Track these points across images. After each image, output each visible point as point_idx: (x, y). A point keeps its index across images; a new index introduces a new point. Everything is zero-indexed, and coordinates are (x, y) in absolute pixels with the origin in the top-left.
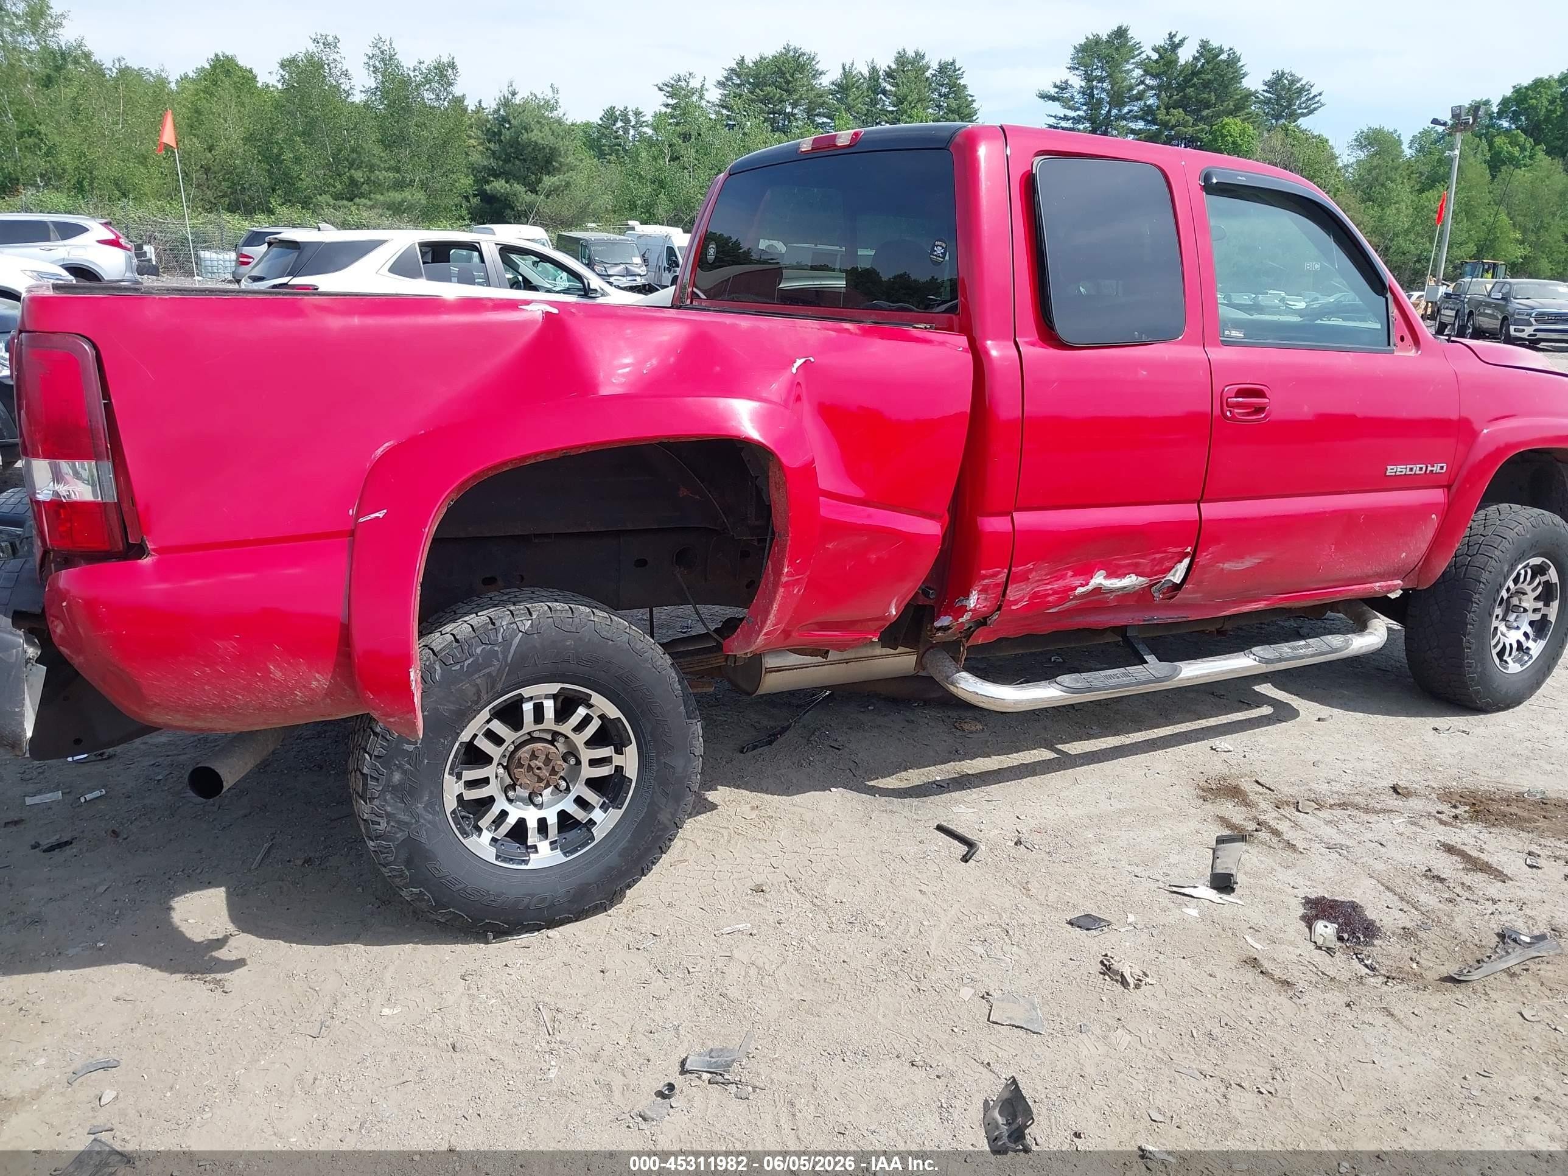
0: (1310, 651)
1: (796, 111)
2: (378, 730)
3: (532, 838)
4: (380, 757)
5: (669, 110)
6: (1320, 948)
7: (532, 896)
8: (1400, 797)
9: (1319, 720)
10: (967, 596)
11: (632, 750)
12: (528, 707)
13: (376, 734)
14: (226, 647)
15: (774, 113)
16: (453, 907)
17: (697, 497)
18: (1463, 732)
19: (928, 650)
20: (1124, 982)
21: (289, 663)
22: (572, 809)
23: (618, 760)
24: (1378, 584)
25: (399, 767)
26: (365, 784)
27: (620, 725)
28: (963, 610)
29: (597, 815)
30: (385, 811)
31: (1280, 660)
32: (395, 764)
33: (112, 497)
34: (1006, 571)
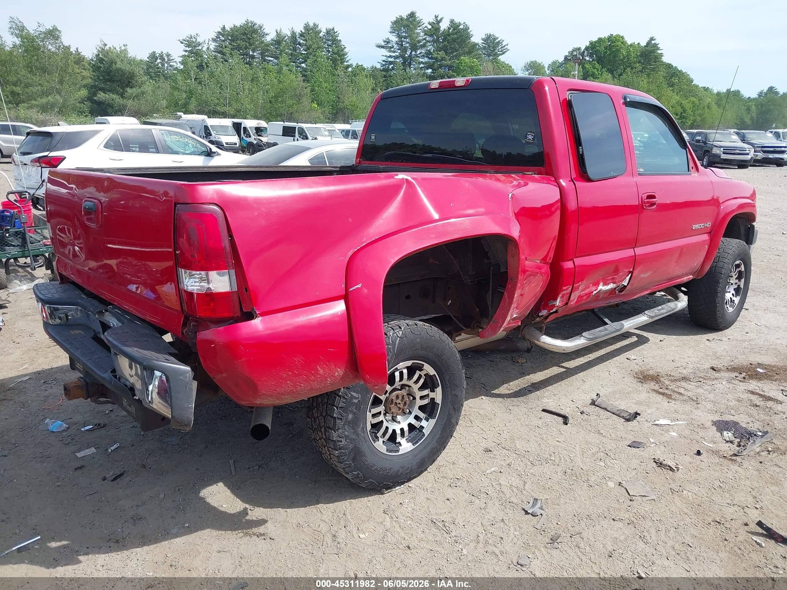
0: (664, 311)
1: (255, 54)
2: (340, 394)
3: (399, 439)
4: (342, 407)
5: (186, 54)
6: (727, 442)
7: (403, 467)
8: (716, 372)
9: (661, 341)
10: (556, 299)
11: (439, 390)
12: (397, 374)
13: (340, 396)
14: (298, 360)
15: (244, 55)
16: (371, 479)
17: (437, 263)
18: (719, 340)
19: (525, 326)
20: (671, 469)
21: (327, 365)
22: (414, 422)
23: (432, 395)
24: (685, 278)
25: (351, 411)
26: (335, 422)
27: (434, 378)
28: (554, 306)
29: (424, 423)
30: (345, 435)
31: (656, 316)
32: (350, 410)
33: (235, 289)
34: (571, 286)
